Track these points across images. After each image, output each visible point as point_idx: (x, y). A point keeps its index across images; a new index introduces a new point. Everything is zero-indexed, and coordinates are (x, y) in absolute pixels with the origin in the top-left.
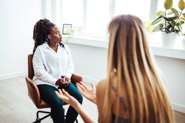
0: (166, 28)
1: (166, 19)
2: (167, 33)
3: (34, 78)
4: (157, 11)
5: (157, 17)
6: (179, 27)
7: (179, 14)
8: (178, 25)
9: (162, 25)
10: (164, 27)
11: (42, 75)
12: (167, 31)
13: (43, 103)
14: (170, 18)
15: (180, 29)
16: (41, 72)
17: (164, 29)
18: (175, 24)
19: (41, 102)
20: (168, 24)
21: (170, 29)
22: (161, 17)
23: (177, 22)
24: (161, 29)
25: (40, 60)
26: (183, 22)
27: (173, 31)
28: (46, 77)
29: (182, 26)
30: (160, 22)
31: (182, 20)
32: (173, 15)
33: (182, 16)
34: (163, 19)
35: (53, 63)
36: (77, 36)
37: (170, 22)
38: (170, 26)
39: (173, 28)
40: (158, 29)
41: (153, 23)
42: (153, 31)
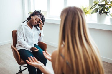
0: (99, 11)
1: (100, 5)
2: (100, 14)
3: (17, 45)
5: (94, 4)
6: (108, 10)
7: (108, 2)
8: (107, 9)
11: (22, 43)
12: (100, 13)
13: (22, 61)
14: (102, 5)
15: (109, 11)
17: (99, 12)
18: (105, 8)
19: (21, 61)
20: (100, 9)
21: (102, 12)
22: (96, 4)
23: (107, 7)
24: (96, 12)
26: (110, 7)
27: (104, 13)
28: (25, 45)
29: (110, 9)
30: (96, 8)
31: (110, 6)
32: (104, 3)
33: (110, 3)
34: (98, 5)
35: (29, 36)
37: (102, 7)
38: (102, 10)
39: (104, 11)
40: (95, 12)
41: (91, 8)
42: (91, 13)
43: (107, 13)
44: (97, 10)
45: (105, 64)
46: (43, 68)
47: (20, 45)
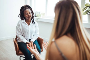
4: (85, 4)
5: (85, 7)
9: (88, 11)
10: (89, 12)
17: (89, 13)
22: (87, 6)
24: (87, 13)
34: (89, 8)
36: (43, 18)
40: (85, 13)
41: (83, 10)
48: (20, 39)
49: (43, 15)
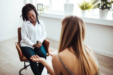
0: (102, 7)
1: (102, 0)
13: (24, 58)
16: (25, 38)
18: (107, 3)
20: (103, 4)
25: (25, 31)
27: (106, 8)
40: (97, 7)
42: (94, 8)
43: (109, 8)
44: (100, 5)
45: (107, 58)
46: (44, 62)
47: (24, 42)
48: (26, 41)
49: (47, 9)
